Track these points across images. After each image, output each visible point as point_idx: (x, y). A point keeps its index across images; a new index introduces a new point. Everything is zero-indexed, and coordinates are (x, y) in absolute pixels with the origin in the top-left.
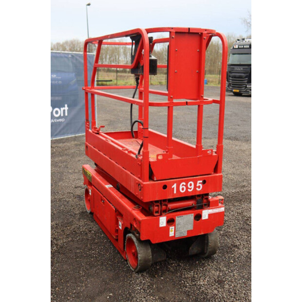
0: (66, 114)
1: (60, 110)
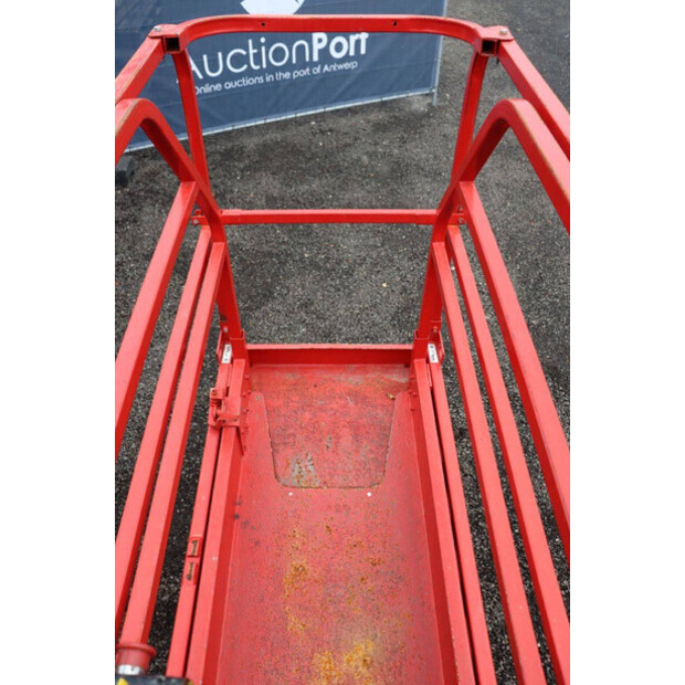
0: (363, 51)
1: (348, 40)
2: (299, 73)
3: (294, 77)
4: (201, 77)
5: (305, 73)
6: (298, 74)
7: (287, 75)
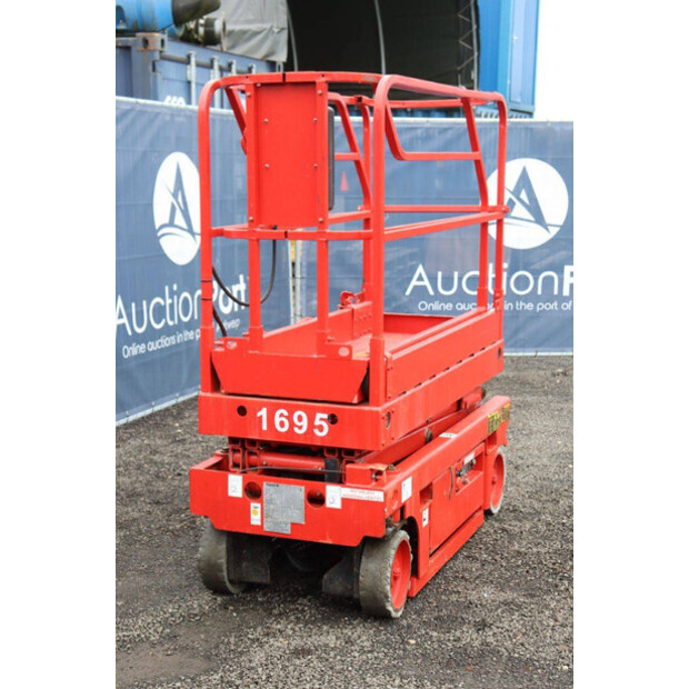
2: (544, 306)
3: (538, 309)
4: (432, 293)
5: (551, 307)
6: (542, 306)
7: (529, 306)
